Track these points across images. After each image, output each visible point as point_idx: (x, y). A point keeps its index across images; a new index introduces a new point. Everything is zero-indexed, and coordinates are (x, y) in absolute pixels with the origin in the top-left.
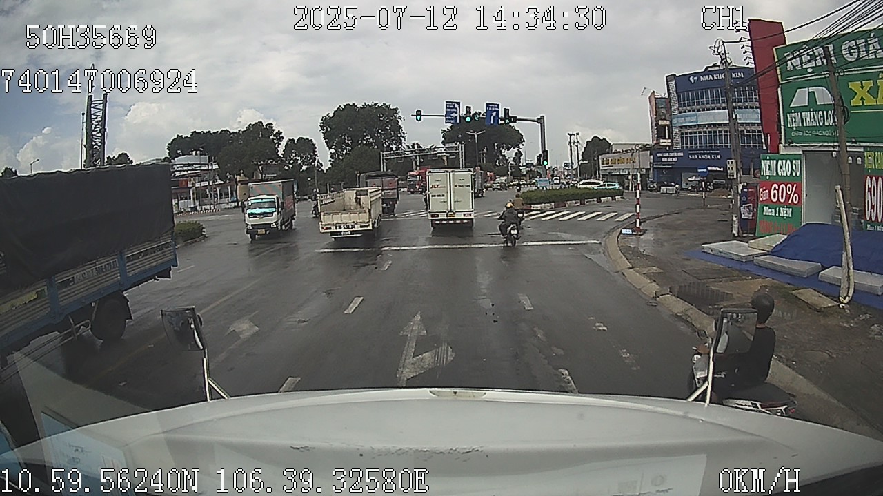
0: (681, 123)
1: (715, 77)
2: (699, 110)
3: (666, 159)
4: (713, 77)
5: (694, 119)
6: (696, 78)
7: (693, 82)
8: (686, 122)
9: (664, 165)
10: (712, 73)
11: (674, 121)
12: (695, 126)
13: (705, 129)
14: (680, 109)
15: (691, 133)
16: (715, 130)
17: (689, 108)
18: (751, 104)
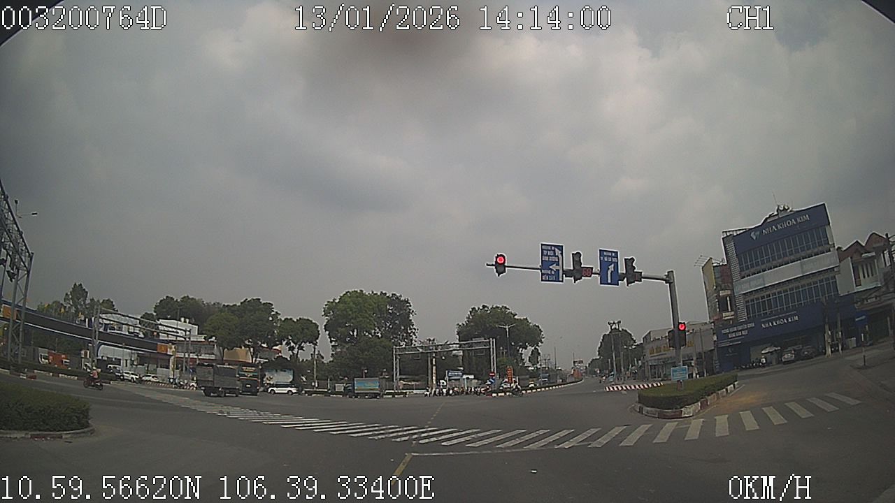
0: (746, 289)
2: (764, 270)
3: (734, 335)
5: (760, 281)
6: (758, 233)
7: (755, 238)
8: (750, 288)
9: (730, 342)
10: (775, 222)
11: (737, 289)
12: (761, 290)
13: (774, 291)
14: (743, 273)
15: (757, 299)
16: (785, 288)
17: (753, 270)
18: (820, 248)
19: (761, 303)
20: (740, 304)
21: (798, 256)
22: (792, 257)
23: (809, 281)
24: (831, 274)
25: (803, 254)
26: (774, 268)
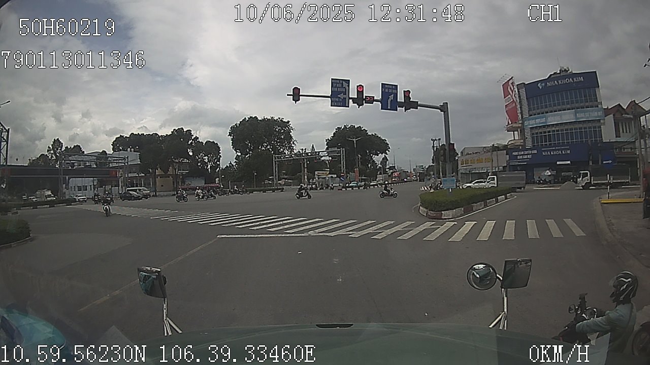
0: (533, 125)
1: (560, 82)
2: (547, 112)
3: (521, 157)
4: (558, 82)
5: (543, 120)
6: (543, 84)
7: (541, 88)
8: (536, 124)
9: (519, 162)
10: (557, 79)
11: (526, 123)
12: (544, 126)
13: (554, 129)
14: (531, 112)
15: (541, 133)
16: (562, 128)
17: (538, 111)
18: (591, 104)
19: (543, 137)
20: (528, 135)
21: (573, 106)
22: (568, 106)
23: (581, 126)
24: (598, 125)
25: (577, 105)
26: (555, 112)
